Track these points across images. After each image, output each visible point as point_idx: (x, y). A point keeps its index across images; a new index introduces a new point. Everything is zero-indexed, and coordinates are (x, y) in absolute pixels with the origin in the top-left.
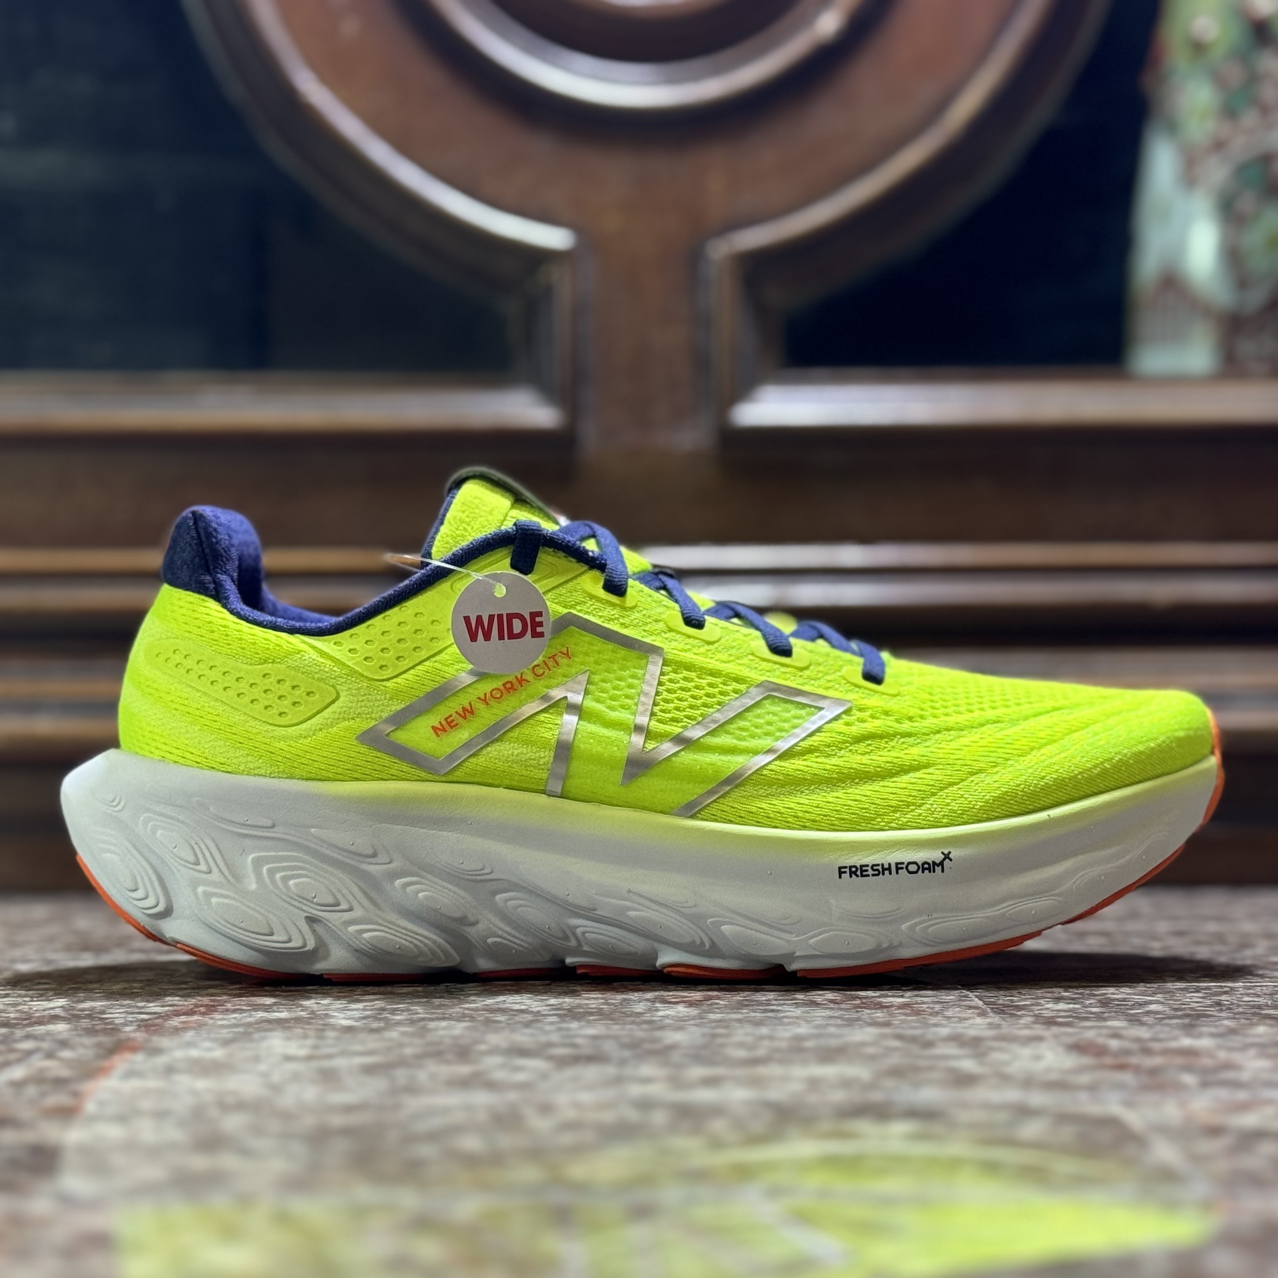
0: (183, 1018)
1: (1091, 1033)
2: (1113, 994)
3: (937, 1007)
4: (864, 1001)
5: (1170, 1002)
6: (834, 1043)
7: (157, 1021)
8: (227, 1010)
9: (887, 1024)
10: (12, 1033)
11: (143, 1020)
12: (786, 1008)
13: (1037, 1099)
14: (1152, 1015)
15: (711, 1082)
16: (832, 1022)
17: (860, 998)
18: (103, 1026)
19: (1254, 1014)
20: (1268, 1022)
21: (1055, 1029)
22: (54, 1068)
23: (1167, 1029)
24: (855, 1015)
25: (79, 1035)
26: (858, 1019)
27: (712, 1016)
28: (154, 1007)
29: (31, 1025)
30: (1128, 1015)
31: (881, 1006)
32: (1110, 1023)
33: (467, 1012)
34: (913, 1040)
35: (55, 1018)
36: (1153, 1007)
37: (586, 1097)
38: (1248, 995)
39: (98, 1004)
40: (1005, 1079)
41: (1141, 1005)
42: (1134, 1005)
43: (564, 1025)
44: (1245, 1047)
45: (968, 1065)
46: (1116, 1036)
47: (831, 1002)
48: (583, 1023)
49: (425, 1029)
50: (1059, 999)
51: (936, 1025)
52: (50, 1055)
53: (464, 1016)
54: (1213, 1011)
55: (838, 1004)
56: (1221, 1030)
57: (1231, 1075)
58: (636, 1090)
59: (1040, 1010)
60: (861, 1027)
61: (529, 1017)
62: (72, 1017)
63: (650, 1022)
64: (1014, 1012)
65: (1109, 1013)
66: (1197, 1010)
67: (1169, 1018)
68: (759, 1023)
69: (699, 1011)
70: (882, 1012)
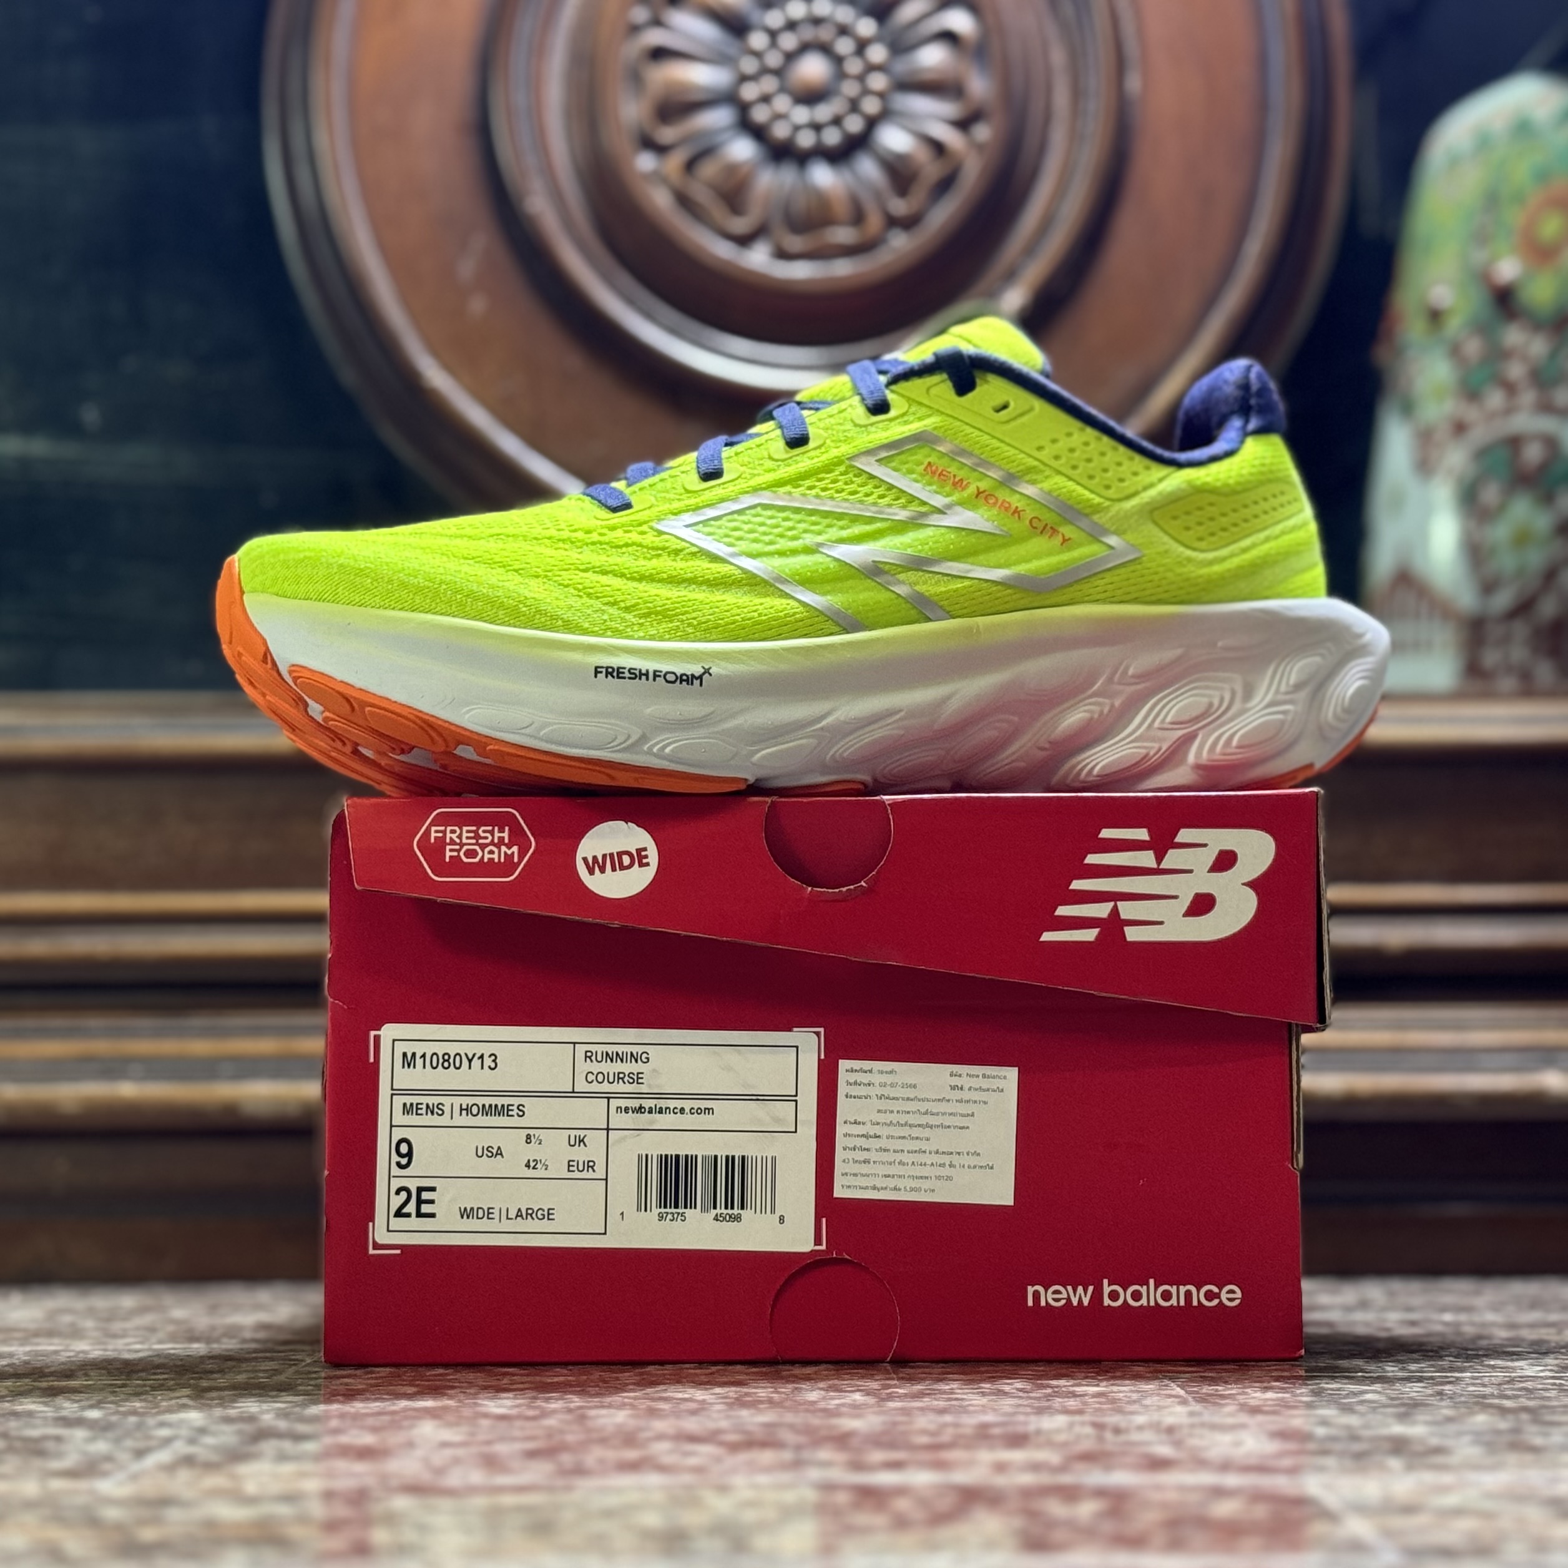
0: (322, 1407)
1: (1298, 1420)
2: (1327, 1383)
3: (1135, 1396)
4: (1056, 1390)
5: (1389, 1392)
6: (1021, 1429)
9: (1080, 1412)
13: (1232, 1480)
14: (1366, 1404)
16: (1021, 1409)
17: (1052, 1387)
18: (239, 1414)
19: (1477, 1403)
20: (1491, 1410)
21: (1260, 1418)
22: (200, 1453)
23: (1380, 1417)
24: (1046, 1404)
25: (217, 1424)
26: (1049, 1408)
27: (891, 1404)
29: (160, 1413)
30: (1340, 1403)
31: (1074, 1395)
32: (1320, 1412)
33: (626, 1400)
34: (1105, 1427)
35: (183, 1407)
36: (1369, 1396)
38: (1473, 1384)
41: (1355, 1394)
42: (1348, 1394)
43: (732, 1413)
44: (1460, 1434)
45: (1164, 1450)
46: (1324, 1422)
47: (1020, 1391)
48: (752, 1411)
49: (583, 1417)
50: (1267, 1389)
51: (1131, 1413)
52: (191, 1441)
53: (624, 1404)
54: (1433, 1401)
55: (1027, 1392)
56: (1439, 1418)
57: (1442, 1458)
59: (1246, 1399)
60: (1052, 1414)
61: (692, 1406)
62: (202, 1406)
63: (825, 1410)
64: (1217, 1401)
65: (1320, 1401)
66: (1416, 1400)
67: (1385, 1406)
68: (942, 1411)
69: (877, 1400)
70: (1075, 1401)
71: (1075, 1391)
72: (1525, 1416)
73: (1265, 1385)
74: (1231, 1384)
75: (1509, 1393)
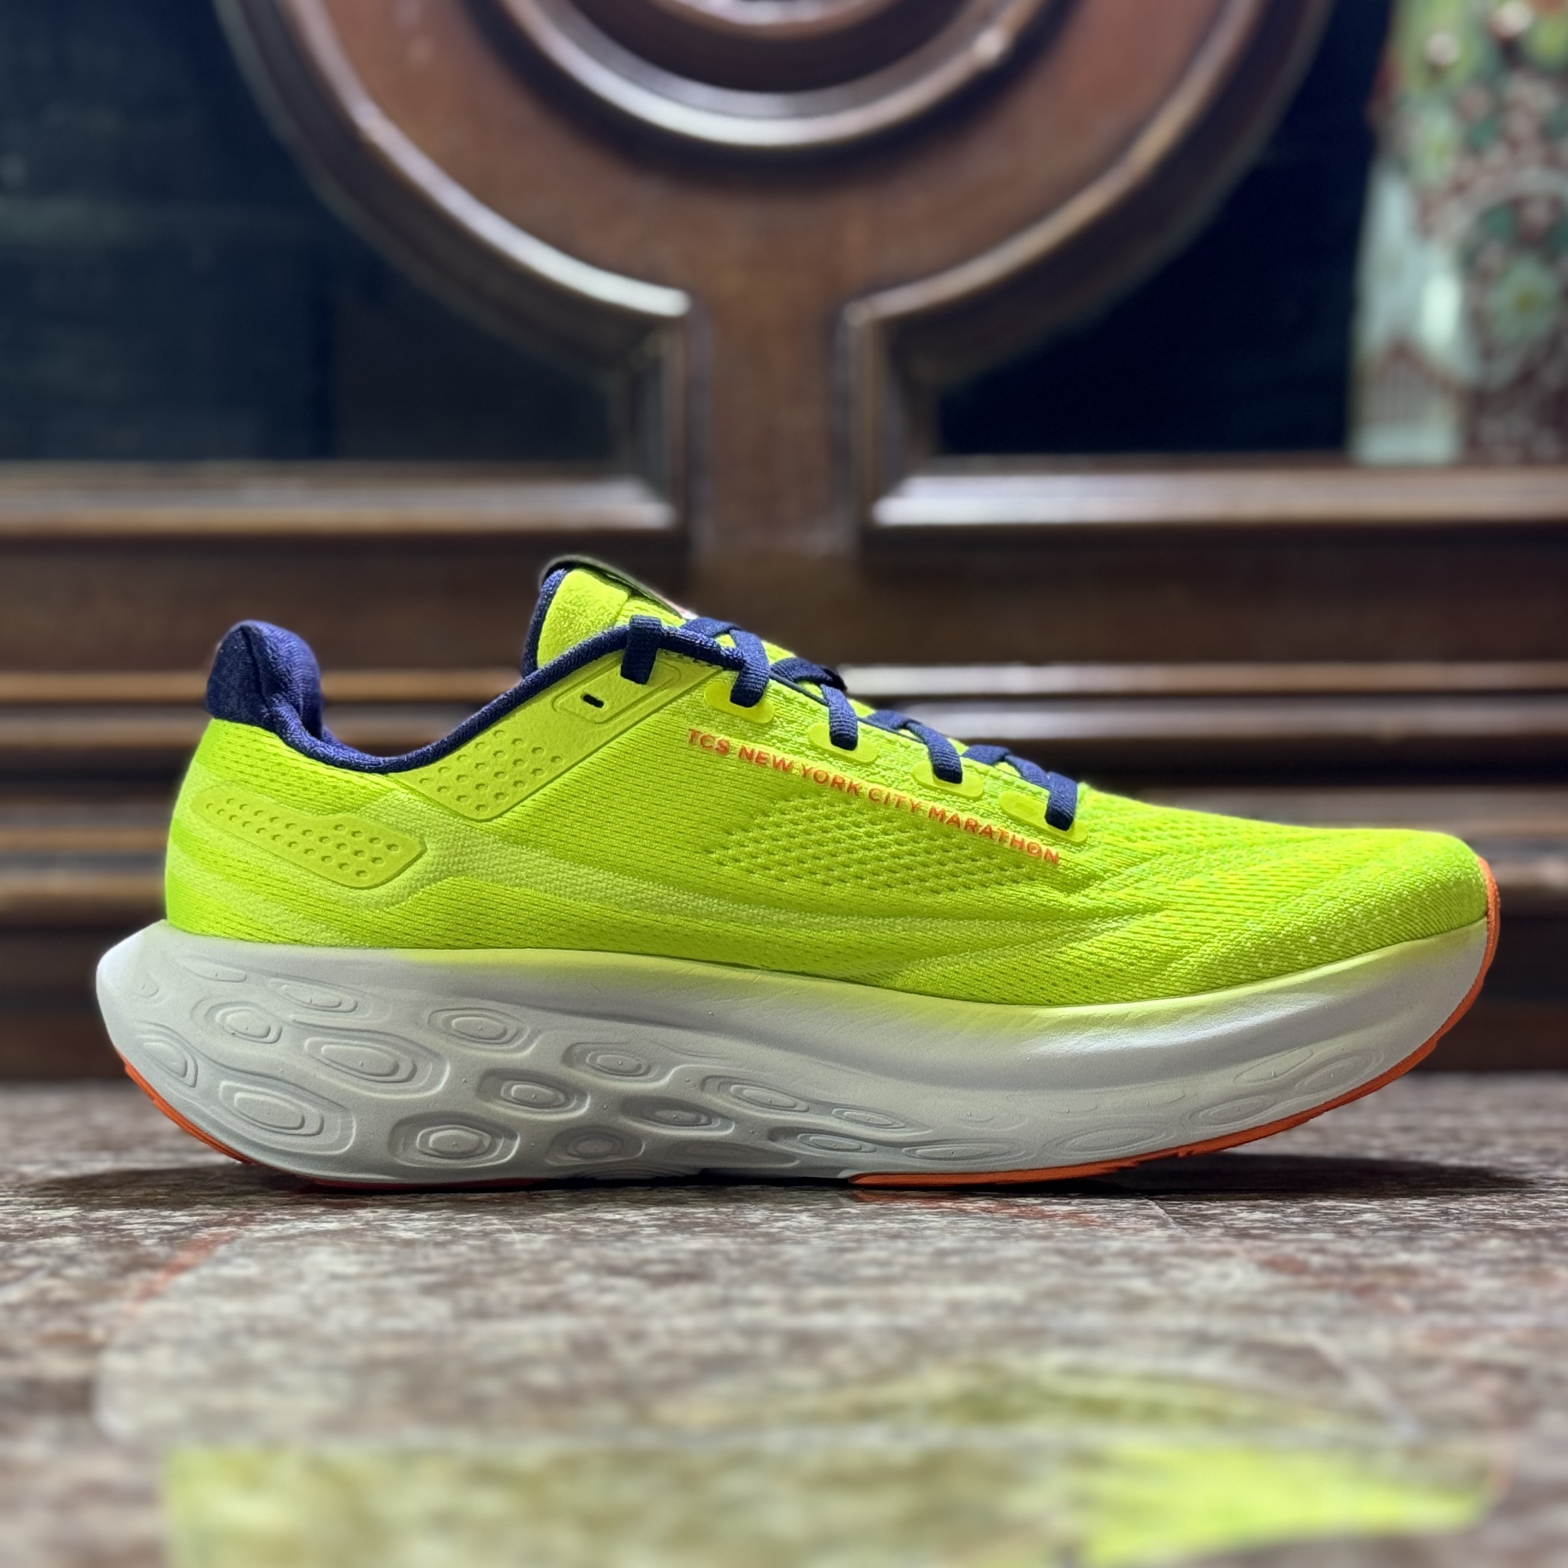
0: (214, 1230)
1: (1289, 1247)
3: (1109, 1217)
4: (1023, 1209)
5: (1389, 1210)
6: (983, 1259)
7: (183, 1233)
8: (267, 1220)
9: (1048, 1237)
10: (11, 1248)
11: (166, 1232)
12: (929, 1217)
13: (1220, 1325)
14: (1364, 1226)
15: (834, 1305)
16: (984, 1234)
17: (1018, 1206)
18: (119, 1239)
19: (1487, 1225)
20: (1503, 1234)
21: (1248, 1243)
22: (60, 1290)
23: (1381, 1242)
24: (1010, 1227)
25: (91, 1250)
26: (1015, 1231)
27: (841, 1227)
28: (181, 1217)
29: (34, 1237)
30: (1336, 1226)
31: (1043, 1216)
32: (1314, 1236)
33: (550, 1222)
34: (1077, 1255)
35: (63, 1230)
36: (1367, 1217)
37: (684, 1323)
39: (115, 1213)
40: (1183, 1301)
41: (1352, 1214)
42: (1344, 1214)
43: (665, 1238)
44: (1473, 1264)
45: (1141, 1285)
46: (1320, 1250)
47: (984, 1211)
48: (687, 1236)
49: (499, 1242)
50: (1254, 1208)
51: (1106, 1238)
52: (54, 1273)
53: (547, 1227)
54: (1438, 1221)
55: (991, 1212)
56: (1446, 1244)
57: (1453, 1297)
58: (743, 1315)
59: (1232, 1219)
60: (1017, 1240)
61: (623, 1228)
62: (82, 1229)
63: (766, 1235)
64: (1201, 1222)
65: (1315, 1223)
66: (1419, 1220)
67: (1385, 1229)
68: (896, 1236)
70: (1044, 1223)
71: (1044, 1211)
72: (1543, 1241)
73: (1252, 1203)
74: (1215, 1202)
75: (1521, 1212)
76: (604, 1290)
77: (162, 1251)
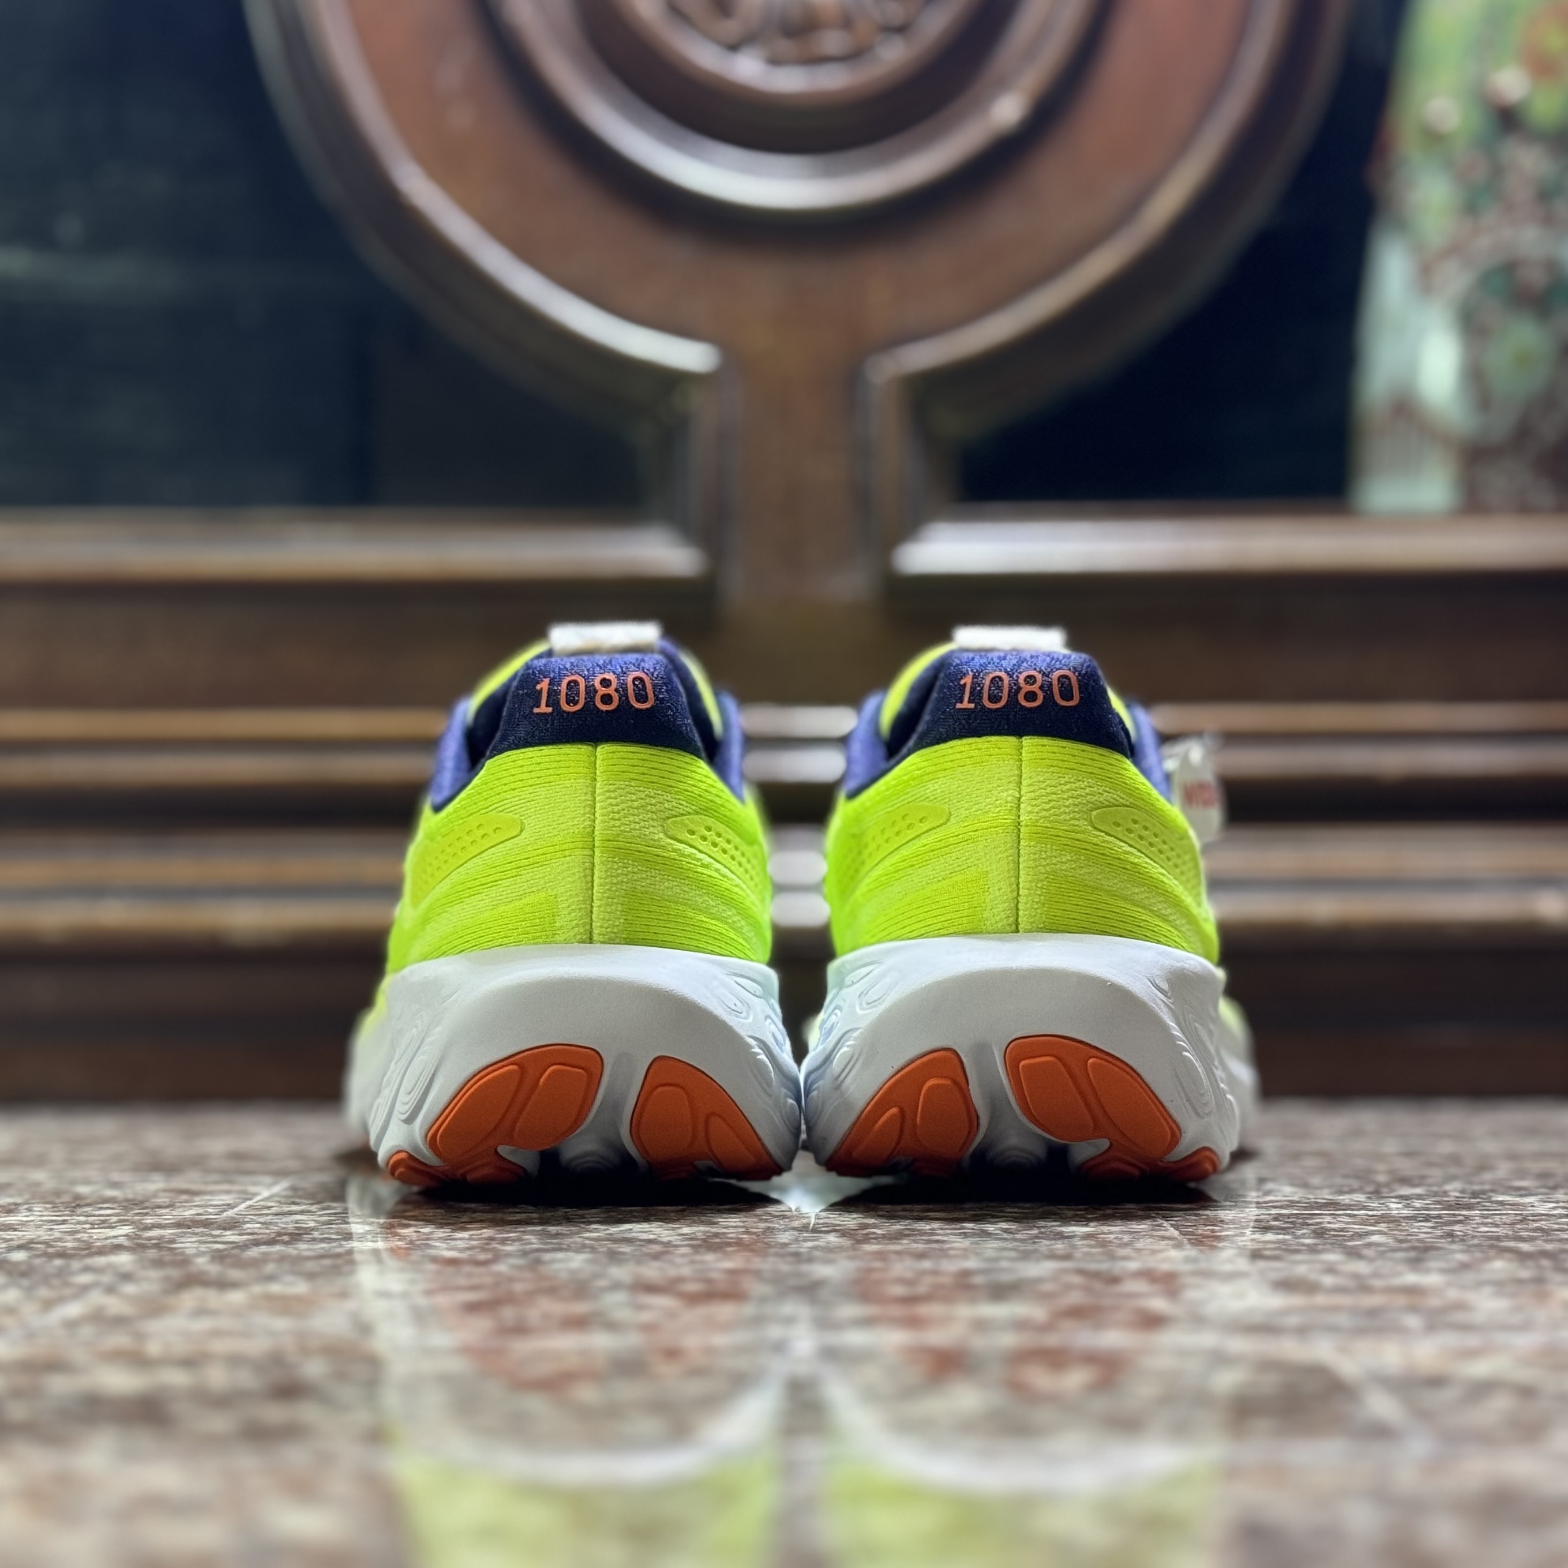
0: (264, 1249)
1: (1302, 1268)
2: (1329, 1223)
3: (1126, 1238)
5: (1396, 1232)
6: (1006, 1278)
7: (234, 1252)
8: (314, 1240)
9: (1067, 1257)
10: (69, 1265)
11: (218, 1251)
12: (953, 1238)
13: (1235, 1345)
14: (1373, 1248)
16: (1006, 1254)
18: (172, 1257)
19: (1491, 1247)
20: (1507, 1255)
21: (1261, 1264)
22: (114, 1305)
23: (1389, 1263)
24: (1031, 1247)
25: (145, 1268)
26: (1036, 1251)
27: (868, 1247)
29: (91, 1255)
30: (1345, 1247)
31: (1062, 1236)
32: (1324, 1257)
33: (587, 1242)
34: (1096, 1275)
35: (118, 1248)
36: (1375, 1238)
38: (1485, 1224)
40: (1201, 1321)
41: (1360, 1235)
42: (1353, 1235)
43: (698, 1257)
44: (1479, 1285)
45: (1159, 1304)
46: (1331, 1269)
47: (1005, 1232)
48: (720, 1255)
49: (538, 1261)
51: (1123, 1258)
52: (110, 1290)
53: (584, 1246)
54: (1443, 1243)
56: (1452, 1265)
57: (1459, 1317)
60: (1038, 1260)
61: (657, 1248)
63: (796, 1254)
65: (1325, 1244)
66: (1426, 1242)
67: (1393, 1251)
68: (921, 1256)
69: (853, 1242)
70: (1063, 1244)
71: (1062, 1232)
72: (1545, 1263)
75: (1524, 1234)
76: (640, 1308)
77: (214, 1269)
